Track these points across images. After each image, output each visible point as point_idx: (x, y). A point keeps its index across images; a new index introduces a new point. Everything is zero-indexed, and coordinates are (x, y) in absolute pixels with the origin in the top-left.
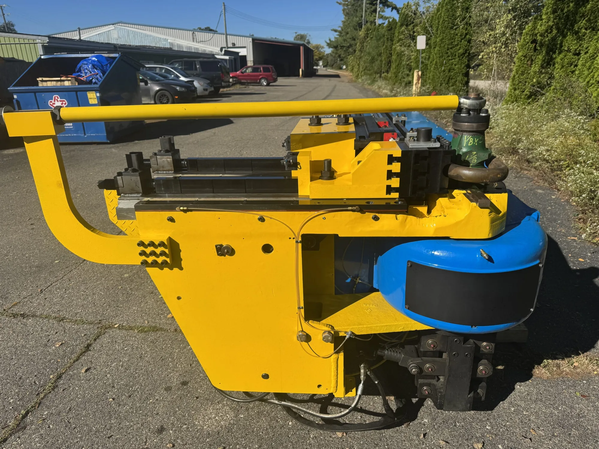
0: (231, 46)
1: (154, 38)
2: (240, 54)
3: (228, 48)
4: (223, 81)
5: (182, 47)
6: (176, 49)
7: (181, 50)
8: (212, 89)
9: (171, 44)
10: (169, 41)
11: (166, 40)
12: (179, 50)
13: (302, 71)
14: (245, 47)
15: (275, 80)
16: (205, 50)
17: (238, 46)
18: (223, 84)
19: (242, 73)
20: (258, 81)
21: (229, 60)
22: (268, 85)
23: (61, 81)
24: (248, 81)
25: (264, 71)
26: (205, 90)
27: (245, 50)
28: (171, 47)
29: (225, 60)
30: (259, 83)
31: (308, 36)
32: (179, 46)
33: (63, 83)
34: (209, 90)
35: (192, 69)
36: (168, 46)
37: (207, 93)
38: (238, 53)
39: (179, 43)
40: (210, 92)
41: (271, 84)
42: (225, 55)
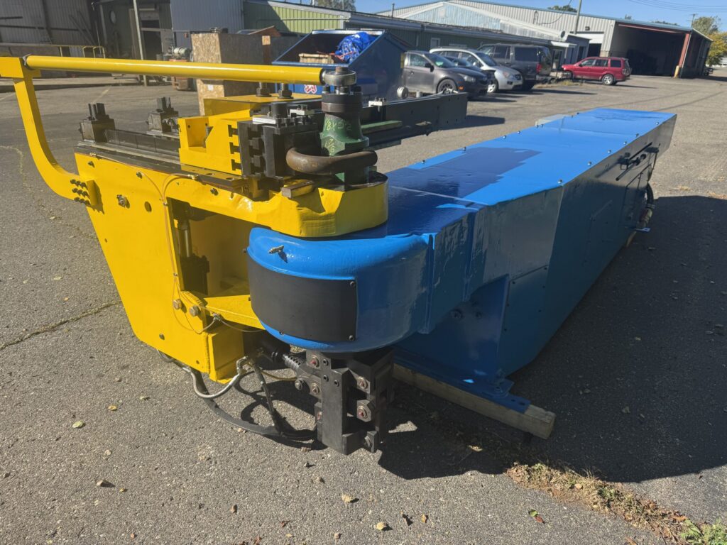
0: (584, 30)
1: (484, 17)
2: (591, 42)
3: (577, 33)
4: (538, 74)
5: (516, 30)
6: (507, 31)
7: (513, 34)
8: (520, 82)
9: (503, 26)
10: (501, 21)
11: (498, 20)
12: (510, 33)
13: (680, 69)
14: (602, 33)
15: (625, 78)
16: (542, 35)
17: (593, 31)
18: (538, 77)
19: (581, 66)
20: (600, 78)
21: (569, 48)
22: (614, 84)
23: (319, 58)
24: (584, 77)
25: (612, 66)
26: (510, 83)
27: (602, 36)
28: (502, 29)
29: (563, 48)
30: (601, 80)
31: (716, 20)
32: (512, 28)
33: (320, 60)
34: (514, 84)
35: (503, 57)
36: (498, 28)
37: (511, 87)
38: (588, 40)
39: (512, 24)
40: (516, 86)
41: (618, 83)
42: (567, 41)
